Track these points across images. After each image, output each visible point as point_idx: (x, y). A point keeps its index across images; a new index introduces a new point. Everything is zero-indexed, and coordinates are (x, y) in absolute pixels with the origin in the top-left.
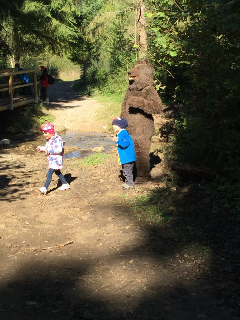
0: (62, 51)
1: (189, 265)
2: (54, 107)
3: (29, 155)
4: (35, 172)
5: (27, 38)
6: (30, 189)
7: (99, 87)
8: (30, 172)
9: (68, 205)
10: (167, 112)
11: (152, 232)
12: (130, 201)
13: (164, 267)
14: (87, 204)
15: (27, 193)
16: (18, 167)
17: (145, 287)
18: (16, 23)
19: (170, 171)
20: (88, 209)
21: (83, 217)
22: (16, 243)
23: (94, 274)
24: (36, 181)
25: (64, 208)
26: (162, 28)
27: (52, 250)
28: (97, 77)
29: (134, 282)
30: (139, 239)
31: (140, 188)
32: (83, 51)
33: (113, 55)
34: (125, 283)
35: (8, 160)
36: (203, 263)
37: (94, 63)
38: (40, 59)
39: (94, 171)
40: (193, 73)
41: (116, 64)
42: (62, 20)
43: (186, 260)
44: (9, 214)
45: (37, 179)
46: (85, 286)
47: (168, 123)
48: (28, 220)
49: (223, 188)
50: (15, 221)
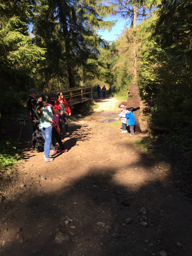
0: (102, 79)
1: (161, 171)
2: (98, 101)
3: (89, 121)
4: (92, 129)
5: (88, 74)
6: (90, 136)
7: (116, 93)
8: (90, 128)
9: (106, 143)
10: (146, 103)
11: (143, 156)
12: (133, 142)
13: (151, 172)
14: (115, 143)
15: (89, 138)
16: (85, 126)
17: (143, 181)
18: (84, 68)
19: (150, 129)
20: (115, 145)
21: (113, 148)
22: (87, 159)
23: (120, 174)
24: (93, 132)
25: (105, 144)
26: (147, 69)
27: (101, 162)
28: (115, 89)
29: (138, 178)
30: (138, 159)
31: (137, 136)
32: (110, 78)
33: (122, 80)
34: (134, 178)
35: (81, 123)
36: (168, 171)
37: (115, 83)
38: (92, 82)
39: (116, 128)
40: (161, 87)
41: (124, 83)
42: (102, 66)
43: (160, 169)
44: (83, 146)
45: (93, 131)
46: (117, 179)
47: (146, 108)
48: (91, 149)
49: (174, 137)
50: (86, 149)
